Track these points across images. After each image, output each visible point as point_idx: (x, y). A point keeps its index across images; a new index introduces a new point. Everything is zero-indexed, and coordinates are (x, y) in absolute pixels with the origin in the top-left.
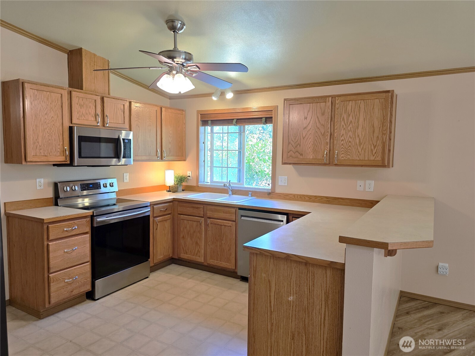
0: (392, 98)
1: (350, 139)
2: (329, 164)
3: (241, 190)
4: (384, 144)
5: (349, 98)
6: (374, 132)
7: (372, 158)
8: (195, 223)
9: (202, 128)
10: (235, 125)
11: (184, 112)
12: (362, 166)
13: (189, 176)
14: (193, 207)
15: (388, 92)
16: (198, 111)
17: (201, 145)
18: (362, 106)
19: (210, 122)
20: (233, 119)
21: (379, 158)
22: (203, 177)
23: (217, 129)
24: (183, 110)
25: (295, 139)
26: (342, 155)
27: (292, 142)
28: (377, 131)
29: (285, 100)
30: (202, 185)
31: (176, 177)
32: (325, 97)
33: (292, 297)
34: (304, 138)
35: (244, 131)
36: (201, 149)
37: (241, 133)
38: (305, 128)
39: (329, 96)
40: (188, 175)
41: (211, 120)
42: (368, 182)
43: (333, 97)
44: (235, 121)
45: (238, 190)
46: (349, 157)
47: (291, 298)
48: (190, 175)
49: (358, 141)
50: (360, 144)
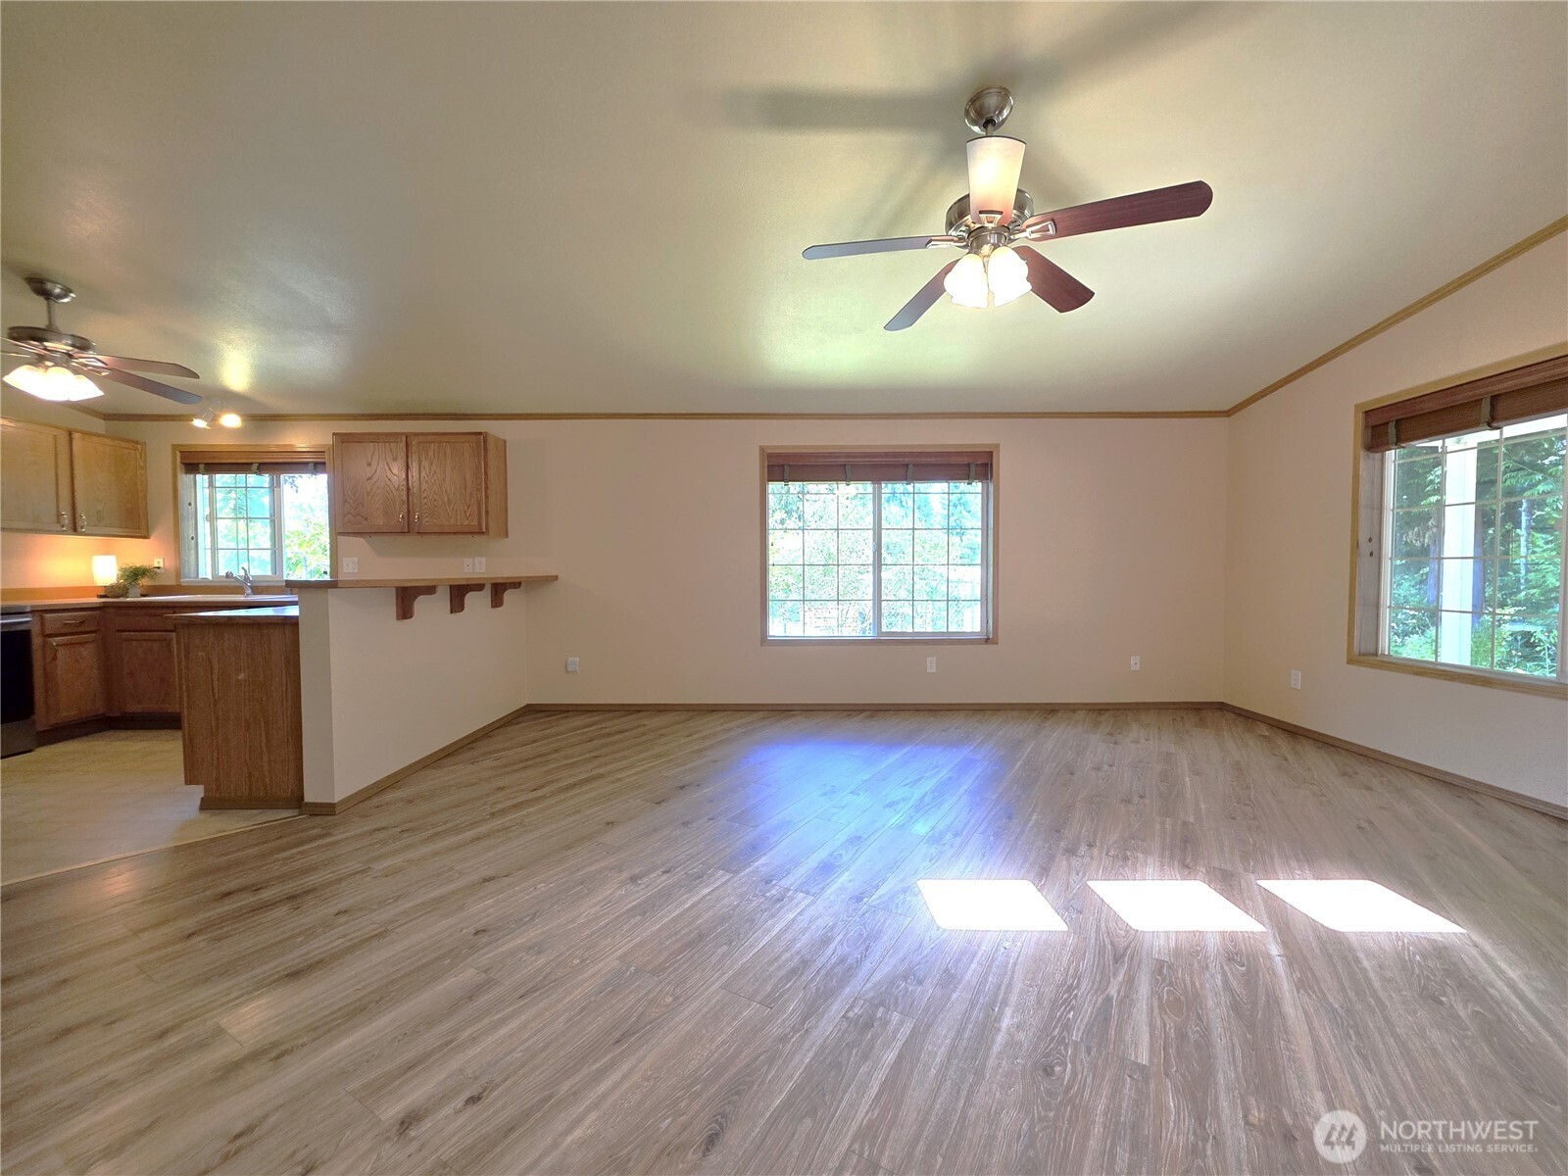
0: (485, 442)
1: (435, 497)
2: (409, 532)
3: (273, 587)
4: (479, 503)
5: (430, 438)
6: (466, 487)
7: (466, 522)
8: (156, 645)
9: (185, 479)
10: (255, 473)
11: (139, 447)
12: (455, 533)
13: (159, 568)
14: (150, 615)
15: (480, 433)
16: (175, 447)
17: (185, 509)
18: (448, 451)
19: (202, 467)
20: (252, 464)
21: (475, 523)
22: (193, 568)
23: (222, 479)
24: (137, 443)
25: (354, 496)
26: (427, 519)
27: (350, 500)
28: (469, 484)
29: (334, 434)
30: (187, 582)
31: (121, 569)
32: (395, 435)
33: (243, 675)
34: (368, 494)
35: (279, 485)
36: (185, 515)
37: (275, 487)
38: (370, 479)
39: (401, 434)
40: (157, 566)
41: (206, 464)
42: (477, 559)
43: (407, 436)
44: (255, 467)
45: (268, 587)
46: (435, 521)
47: (241, 676)
48: (161, 565)
49: (446, 499)
50: (449, 502)
